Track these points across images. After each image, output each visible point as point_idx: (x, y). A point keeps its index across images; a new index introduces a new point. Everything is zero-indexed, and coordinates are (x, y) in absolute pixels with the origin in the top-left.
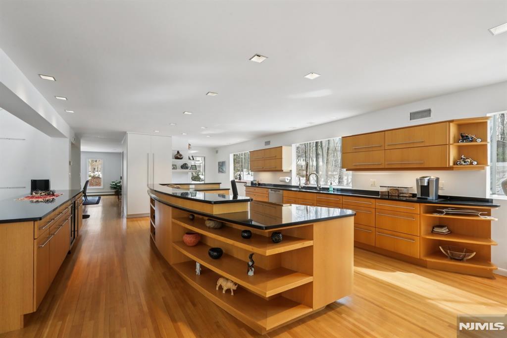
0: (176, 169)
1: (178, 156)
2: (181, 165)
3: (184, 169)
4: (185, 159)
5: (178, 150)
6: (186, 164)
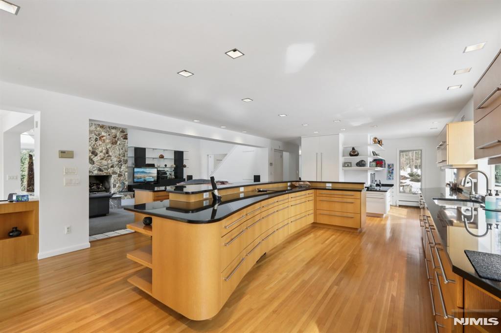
0: (351, 166)
1: (354, 153)
2: (356, 162)
3: (360, 166)
4: (361, 155)
5: (353, 146)
6: (362, 161)
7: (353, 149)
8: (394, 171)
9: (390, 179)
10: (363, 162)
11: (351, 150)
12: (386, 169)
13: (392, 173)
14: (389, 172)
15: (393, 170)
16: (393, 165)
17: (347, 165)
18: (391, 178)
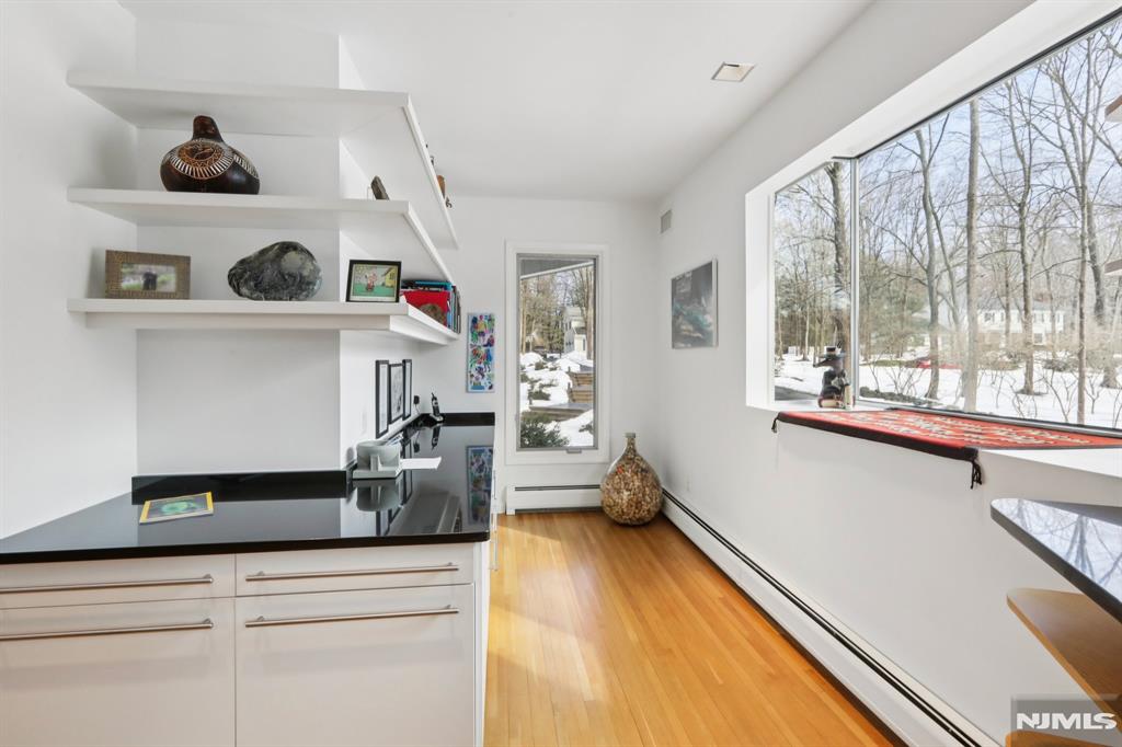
0: (183, 294)
2: (233, 257)
3: (270, 293)
4: (277, 197)
5: (201, 103)
6: (287, 247)
7: (205, 127)
8: (497, 351)
9: (477, 387)
10: (292, 260)
11: (184, 135)
12: (464, 337)
13: (488, 357)
14: (475, 353)
15: (490, 343)
16: (490, 319)
17: (132, 282)
18: (483, 382)
